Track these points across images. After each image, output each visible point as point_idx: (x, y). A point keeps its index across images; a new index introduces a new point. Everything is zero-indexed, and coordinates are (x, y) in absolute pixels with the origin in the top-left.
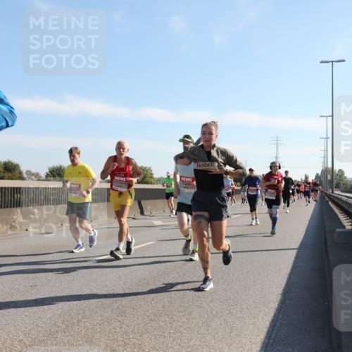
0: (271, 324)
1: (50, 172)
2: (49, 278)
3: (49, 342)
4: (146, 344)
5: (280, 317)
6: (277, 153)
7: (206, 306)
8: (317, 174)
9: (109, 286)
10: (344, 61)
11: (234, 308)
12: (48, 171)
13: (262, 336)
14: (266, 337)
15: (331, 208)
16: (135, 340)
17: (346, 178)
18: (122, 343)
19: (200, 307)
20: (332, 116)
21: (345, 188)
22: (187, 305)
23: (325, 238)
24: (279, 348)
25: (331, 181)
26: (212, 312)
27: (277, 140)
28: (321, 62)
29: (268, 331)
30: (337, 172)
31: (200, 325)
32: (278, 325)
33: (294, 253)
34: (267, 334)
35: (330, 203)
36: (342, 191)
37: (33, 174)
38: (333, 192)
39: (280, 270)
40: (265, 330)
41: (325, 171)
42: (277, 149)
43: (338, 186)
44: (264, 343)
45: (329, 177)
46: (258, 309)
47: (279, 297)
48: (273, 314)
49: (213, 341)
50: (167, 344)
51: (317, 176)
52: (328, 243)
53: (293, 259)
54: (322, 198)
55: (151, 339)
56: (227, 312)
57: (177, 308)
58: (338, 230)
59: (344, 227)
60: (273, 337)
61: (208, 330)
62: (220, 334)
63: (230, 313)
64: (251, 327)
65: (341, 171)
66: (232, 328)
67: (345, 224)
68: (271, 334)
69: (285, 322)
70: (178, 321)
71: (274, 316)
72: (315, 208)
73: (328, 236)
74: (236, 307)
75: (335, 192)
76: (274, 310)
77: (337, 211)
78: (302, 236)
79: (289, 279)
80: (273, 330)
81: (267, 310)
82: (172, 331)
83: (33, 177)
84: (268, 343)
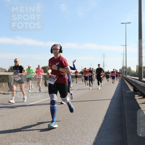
0: (99, 130)
1: (10, 68)
2: (9, 112)
3: (8, 139)
4: (48, 139)
5: (103, 127)
6: (104, 61)
7: (73, 123)
8: (120, 69)
9: (34, 115)
10: (130, 23)
11: (84, 124)
12: (9, 68)
13: (96, 135)
14: (97, 135)
15: (125, 83)
16: (43, 137)
17: (131, 70)
18: (38, 139)
19: (71, 124)
20: (126, 45)
21: (131, 75)
22: (65, 123)
23: (123, 95)
24: (102, 140)
25: (126, 72)
26: (75, 126)
27: (104, 55)
28: (121, 23)
29: (98, 133)
30: (128, 68)
31: (70, 131)
32: (102, 130)
33: (110, 101)
34: (98, 134)
35: (125, 81)
36: (130, 76)
37: (3, 69)
38: (126, 76)
39: (104, 108)
40: (97, 132)
41: (123, 68)
42: (104, 59)
43: (128, 74)
44: (96, 138)
45: (125, 70)
46: (94, 124)
47: (103, 119)
48: (100, 126)
49: (75, 137)
50: (57, 139)
51: (120, 70)
52: (124, 97)
53: (109, 103)
54: (122, 79)
55: (50, 137)
56: (82, 125)
57: (61, 124)
58: (127, 92)
59: (130, 90)
60: (100, 135)
61: (73, 133)
62: (78, 134)
63: (83, 126)
64: (91, 131)
65: (129, 67)
66: (83, 132)
67: (131, 89)
68: (99, 134)
69: (105, 129)
70: (61, 129)
71: (101, 127)
72: (119, 83)
73: (123, 94)
74: (85, 123)
75: (127, 76)
76: (101, 125)
77: (128, 84)
78: (113, 94)
79: (107, 112)
80: (100, 133)
81: (98, 124)
82: (59, 134)
83: (3, 70)
84: (98, 138)
